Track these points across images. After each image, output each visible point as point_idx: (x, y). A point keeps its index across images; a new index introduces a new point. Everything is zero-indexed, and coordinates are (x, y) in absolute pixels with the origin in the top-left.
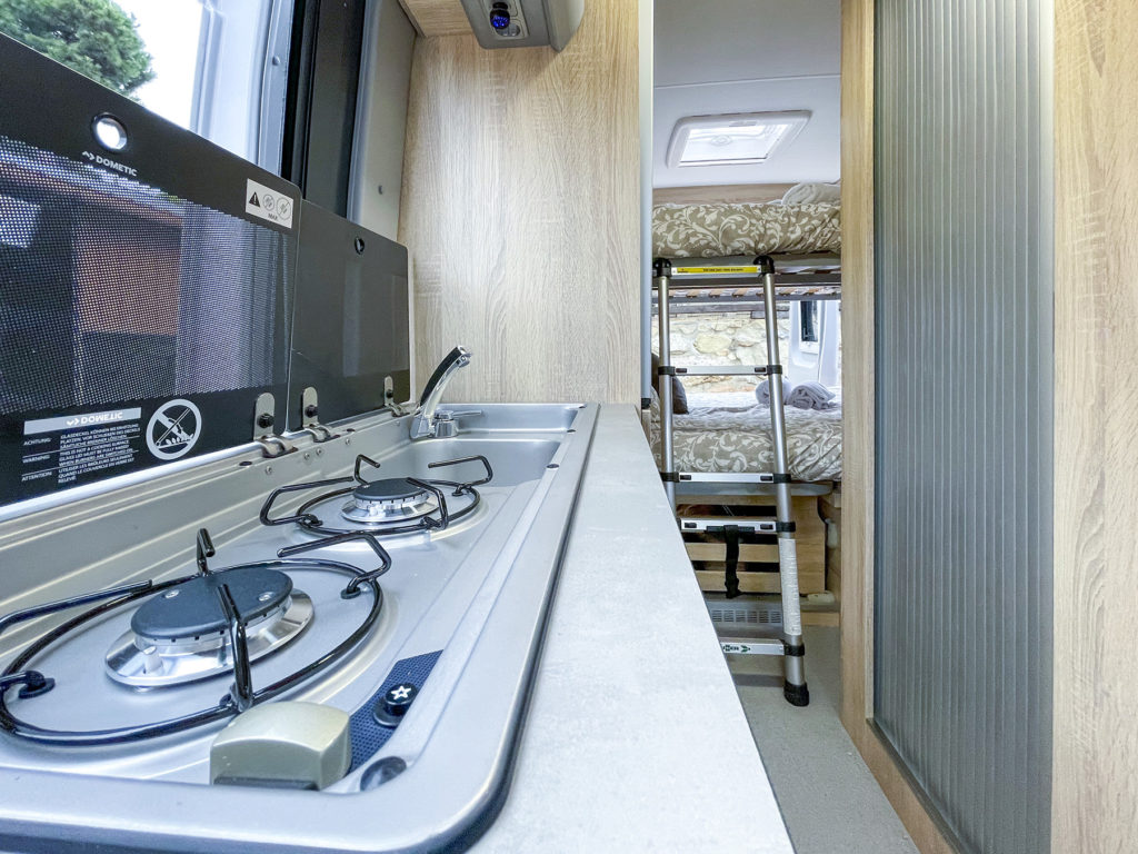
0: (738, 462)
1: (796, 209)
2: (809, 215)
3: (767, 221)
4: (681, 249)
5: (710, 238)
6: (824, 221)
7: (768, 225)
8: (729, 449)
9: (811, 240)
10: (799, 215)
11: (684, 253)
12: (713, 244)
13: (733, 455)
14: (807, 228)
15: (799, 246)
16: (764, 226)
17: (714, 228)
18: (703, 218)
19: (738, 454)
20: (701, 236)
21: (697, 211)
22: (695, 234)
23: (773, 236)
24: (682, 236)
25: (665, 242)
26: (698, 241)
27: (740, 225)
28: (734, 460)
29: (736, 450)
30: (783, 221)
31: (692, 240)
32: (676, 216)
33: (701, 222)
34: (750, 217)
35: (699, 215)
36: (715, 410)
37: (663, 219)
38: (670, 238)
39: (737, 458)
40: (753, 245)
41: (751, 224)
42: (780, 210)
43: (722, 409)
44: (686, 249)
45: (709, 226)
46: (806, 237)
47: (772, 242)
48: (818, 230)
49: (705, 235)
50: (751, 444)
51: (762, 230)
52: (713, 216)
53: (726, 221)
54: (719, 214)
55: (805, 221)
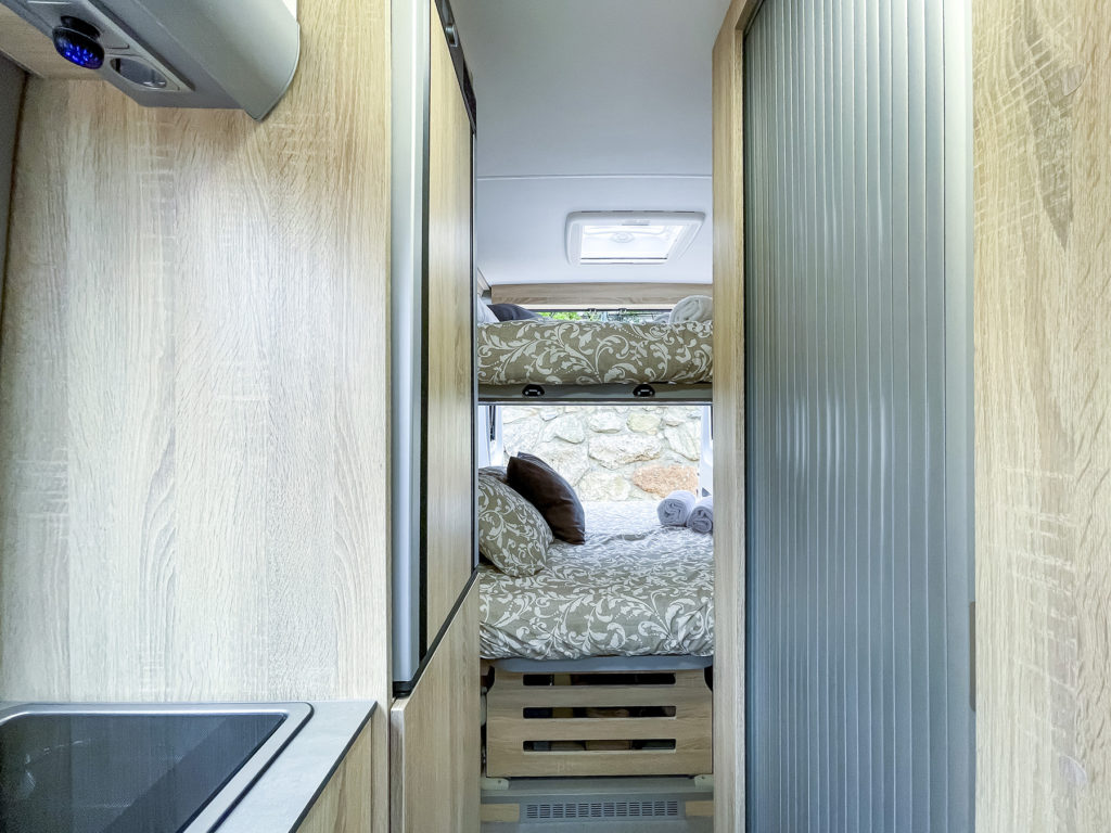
0: (616, 636)
1: (682, 328)
2: (695, 335)
3: (651, 343)
4: (552, 374)
5: (584, 363)
7: (652, 347)
8: (606, 619)
10: (684, 334)
11: (557, 380)
12: (589, 371)
13: (610, 627)
16: (647, 348)
17: (589, 352)
18: (577, 339)
19: (616, 625)
20: (574, 361)
21: (570, 330)
22: (567, 358)
24: (554, 359)
25: (534, 366)
26: (571, 367)
27: (618, 348)
28: (611, 633)
29: (613, 621)
30: (669, 341)
31: (565, 365)
32: (547, 334)
33: (575, 345)
34: (630, 338)
35: (573, 336)
36: (612, 539)
37: (533, 338)
38: (540, 361)
39: (615, 631)
40: (635, 371)
41: (631, 347)
42: (664, 329)
43: (620, 537)
44: (557, 375)
45: (584, 348)
49: (578, 359)
50: (630, 612)
51: (645, 353)
52: (587, 338)
53: (602, 343)
54: (595, 335)
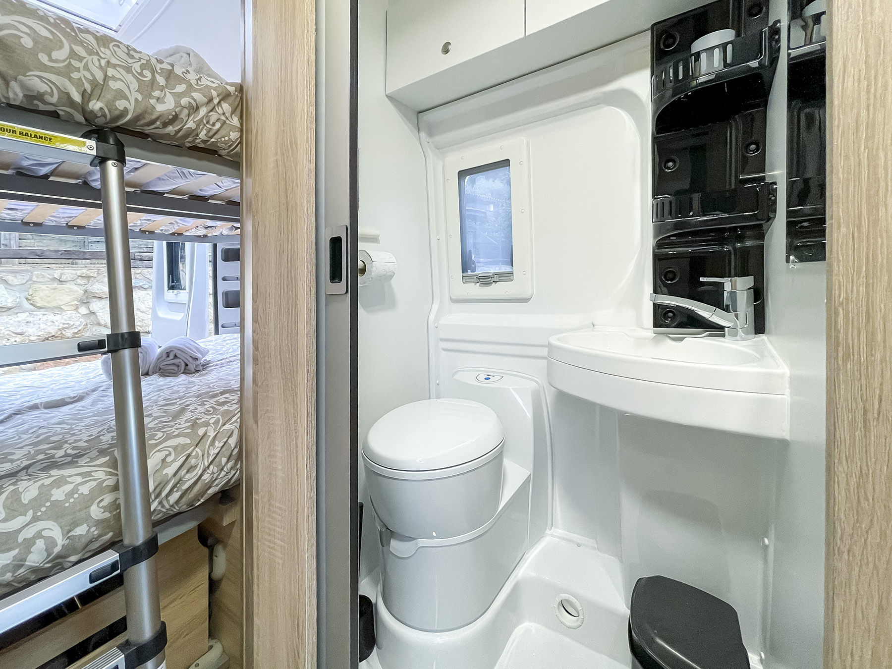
6: (211, 100)
9: (191, 124)
14: (184, 101)
15: (171, 129)
23: (121, 95)
46: (183, 115)
47: (121, 105)
48: (203, 111)
55: (181, 88)
